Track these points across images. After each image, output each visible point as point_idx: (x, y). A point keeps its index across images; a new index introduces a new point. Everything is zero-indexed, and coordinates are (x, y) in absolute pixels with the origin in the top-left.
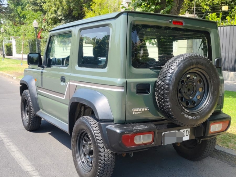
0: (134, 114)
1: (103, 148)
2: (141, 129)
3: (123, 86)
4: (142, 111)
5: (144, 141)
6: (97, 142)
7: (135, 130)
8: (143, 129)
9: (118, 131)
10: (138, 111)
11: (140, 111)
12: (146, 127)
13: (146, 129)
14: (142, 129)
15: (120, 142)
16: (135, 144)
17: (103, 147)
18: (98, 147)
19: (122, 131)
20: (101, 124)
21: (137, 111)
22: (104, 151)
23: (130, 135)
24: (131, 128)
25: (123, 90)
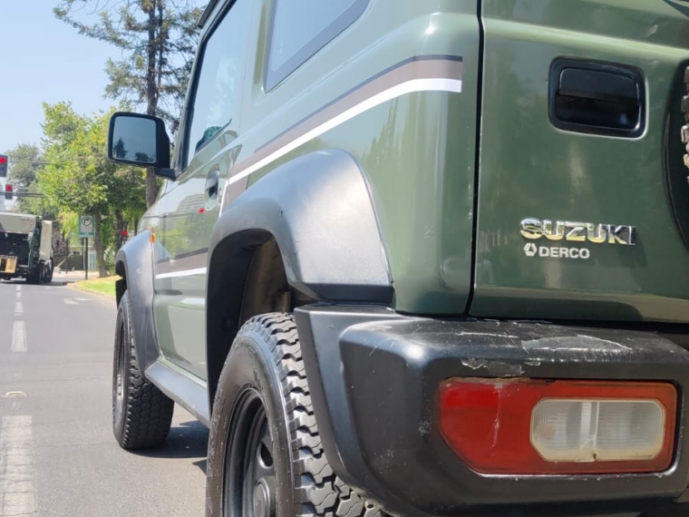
0: (529, 254)
1: (328, 484)
2: (578, 354)
3: (459, 59)
4: (587, 244)
5: (600, 442)
6: (293, 444)
7: (534, 353)
8: (600, 355)
9: (416, 351)
10: (565, 243)
11: (578, 245)
12: (616, 347)
13: (622, 356)
14: (589, 355)
15: (422, 431)
16: (537, 462)
17: (331, 478)
18: (296, 476)
19: (439, 347)
20: (312, 313)
21: (558, 236)
22: (331, 503)
23: (499, 385)
24: (509, 341)
25: (455, 86)
